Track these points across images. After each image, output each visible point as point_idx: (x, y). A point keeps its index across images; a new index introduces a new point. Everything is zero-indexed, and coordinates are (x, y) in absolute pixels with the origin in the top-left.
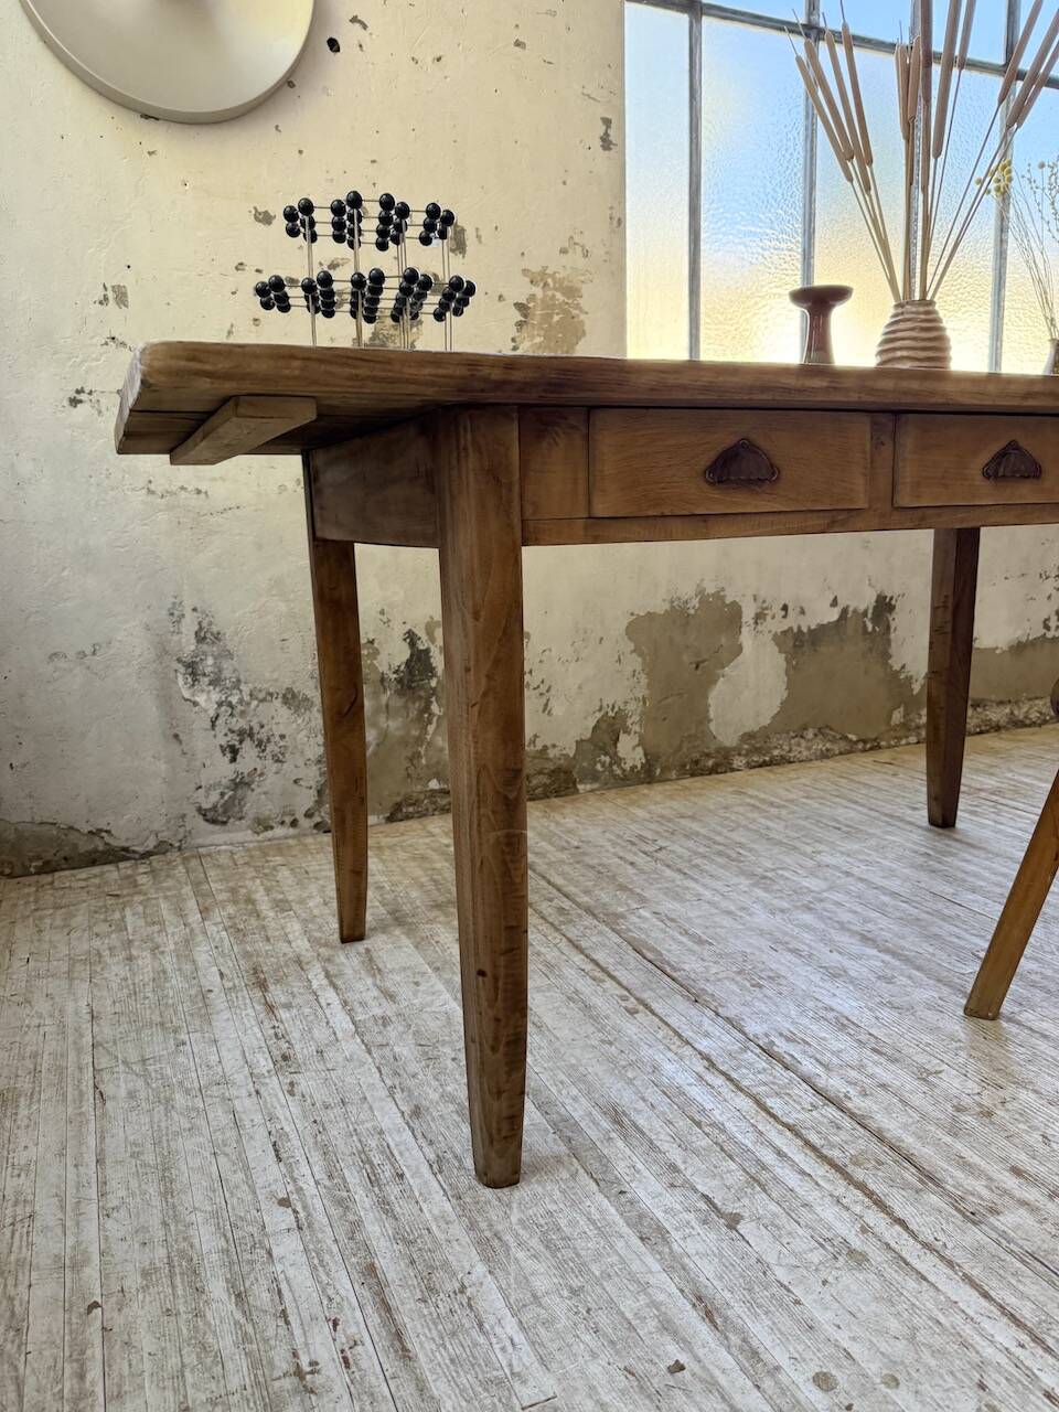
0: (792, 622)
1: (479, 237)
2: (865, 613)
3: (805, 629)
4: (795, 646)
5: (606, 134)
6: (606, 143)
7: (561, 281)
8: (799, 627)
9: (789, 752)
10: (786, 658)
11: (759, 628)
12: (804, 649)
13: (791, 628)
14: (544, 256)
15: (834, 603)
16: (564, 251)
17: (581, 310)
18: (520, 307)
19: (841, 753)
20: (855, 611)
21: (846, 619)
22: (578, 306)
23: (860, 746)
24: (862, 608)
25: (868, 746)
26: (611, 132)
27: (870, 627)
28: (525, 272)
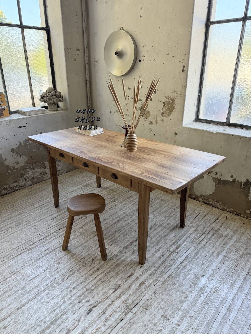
0: (218, 176)
1: (158, 91)
2: (242, 183)
3: (222, 180)
4: (218, 182)
5: (183, 69)
6: (183, 71)
7: (171, 99)
8: (220, 179)
9: (214, 204)
10: (215, 184)
11: (209, 174)
12: (221, 184)
13: (218, 178)
14: (169, 94)
15: (232, 177)
16: (172, 93)
17: (175, 104)
18: (164, 103)
19: (229, 211)
20: (238, 181)
21: (235, 182)
22: (174, 103)
23: (235, 213)
24: (240, 181)
25: (237, 214)
26: (184, 68)
27: (243, 186)
28: (165, 97)
